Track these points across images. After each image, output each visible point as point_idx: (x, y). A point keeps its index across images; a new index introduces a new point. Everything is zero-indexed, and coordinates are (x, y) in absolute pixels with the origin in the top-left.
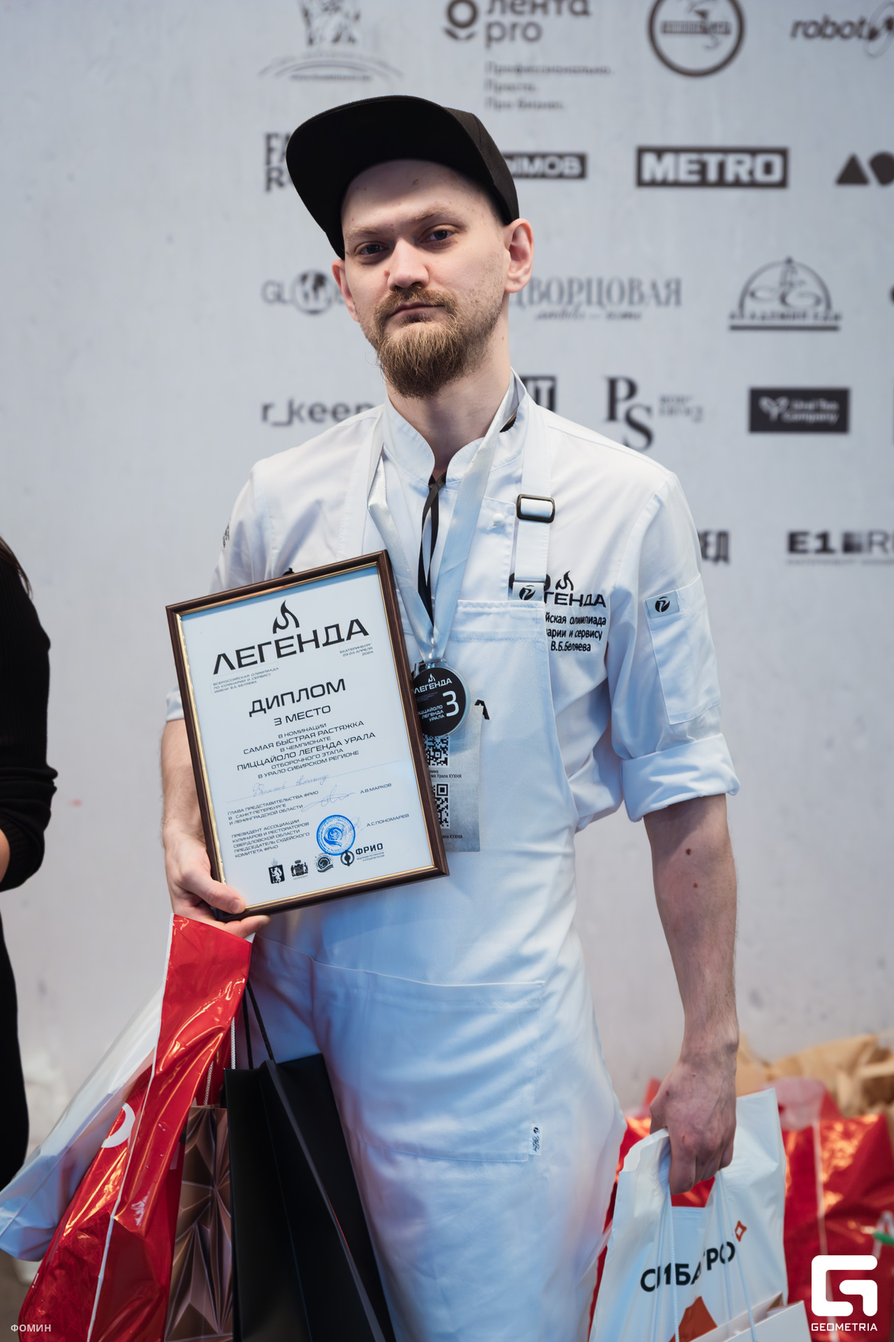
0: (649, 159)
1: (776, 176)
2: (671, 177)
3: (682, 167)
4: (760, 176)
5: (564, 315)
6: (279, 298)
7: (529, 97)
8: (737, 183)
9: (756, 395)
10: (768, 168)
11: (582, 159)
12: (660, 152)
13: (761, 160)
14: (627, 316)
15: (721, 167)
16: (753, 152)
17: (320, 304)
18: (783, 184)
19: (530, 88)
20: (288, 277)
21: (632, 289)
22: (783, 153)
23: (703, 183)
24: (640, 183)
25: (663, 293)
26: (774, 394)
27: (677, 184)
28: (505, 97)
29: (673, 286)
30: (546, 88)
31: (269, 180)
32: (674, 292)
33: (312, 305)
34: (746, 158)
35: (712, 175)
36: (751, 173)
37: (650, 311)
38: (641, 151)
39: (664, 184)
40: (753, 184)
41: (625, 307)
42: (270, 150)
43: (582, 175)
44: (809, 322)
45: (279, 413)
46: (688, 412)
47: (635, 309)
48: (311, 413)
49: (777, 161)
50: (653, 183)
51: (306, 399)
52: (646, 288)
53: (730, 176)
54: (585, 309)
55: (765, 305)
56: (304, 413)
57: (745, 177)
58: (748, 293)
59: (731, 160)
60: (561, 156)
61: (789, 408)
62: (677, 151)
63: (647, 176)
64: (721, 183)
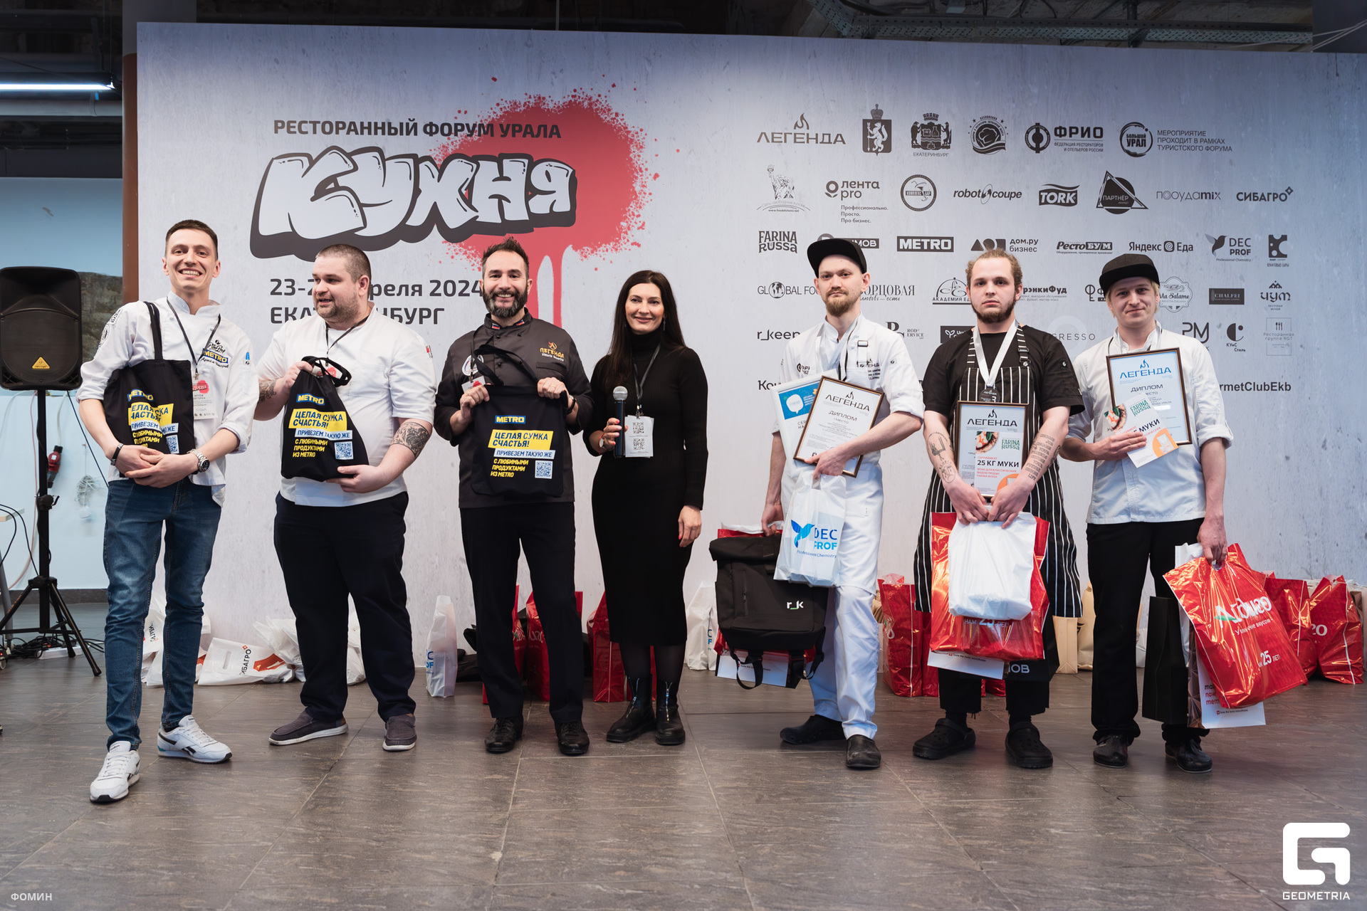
0: (902, 241)
1: (949, 247)
2: (910, 248)
3: (915, 244)
4: (943, 248)
5: (871, 299)
6: (764, 292)
7: (857, 218)
8: (935, 250)
9: (943, 329)
10: (946, 244)
11: (877, 241)
12: (906, 238)
13: (943, 241)
14: (895, 299)
15: (929, 243)
16: (941, 238)
17: (780, 295)
18: (952, 250)
19: (858, 215)
20: (768, 284)
21: (896, 289)
22: (952, 239)
23: (922, 250)
24: (899, 250)
25: (908, 291)
26: (950, 328)
27: (912, 250)
28: (848, 218)
29: (911, 288)
30: (864, 215)
31: (760, 248)
32: (911, 290)
33: (776, 295)
34: (938, 241)
35: (926, 247)
36: (940, 246)
37: (903, 297)
38: (899, 238)
39: (908, 250)
40: (941, 250)
41: (894, 296)
42: (760, 237)
43: (877, 247)
44: (963, 302)
45: (764, 335)
46: (918, 335)
47: (896, 297)
48: (776, 335)
49: (949, 241)
50: (904, 250)
51: (774, 330)
52: (902, 289)
53: (932, 248)
54: (878, 296)
55: (946, 295)
56: (773, 335)
57: (938, 248)
58: (939, 290)
59: (932, 241)
60: (869, 240)
61: (956, 333)
62: (912, 238)
63: (901, 247)
64: (929, 250)
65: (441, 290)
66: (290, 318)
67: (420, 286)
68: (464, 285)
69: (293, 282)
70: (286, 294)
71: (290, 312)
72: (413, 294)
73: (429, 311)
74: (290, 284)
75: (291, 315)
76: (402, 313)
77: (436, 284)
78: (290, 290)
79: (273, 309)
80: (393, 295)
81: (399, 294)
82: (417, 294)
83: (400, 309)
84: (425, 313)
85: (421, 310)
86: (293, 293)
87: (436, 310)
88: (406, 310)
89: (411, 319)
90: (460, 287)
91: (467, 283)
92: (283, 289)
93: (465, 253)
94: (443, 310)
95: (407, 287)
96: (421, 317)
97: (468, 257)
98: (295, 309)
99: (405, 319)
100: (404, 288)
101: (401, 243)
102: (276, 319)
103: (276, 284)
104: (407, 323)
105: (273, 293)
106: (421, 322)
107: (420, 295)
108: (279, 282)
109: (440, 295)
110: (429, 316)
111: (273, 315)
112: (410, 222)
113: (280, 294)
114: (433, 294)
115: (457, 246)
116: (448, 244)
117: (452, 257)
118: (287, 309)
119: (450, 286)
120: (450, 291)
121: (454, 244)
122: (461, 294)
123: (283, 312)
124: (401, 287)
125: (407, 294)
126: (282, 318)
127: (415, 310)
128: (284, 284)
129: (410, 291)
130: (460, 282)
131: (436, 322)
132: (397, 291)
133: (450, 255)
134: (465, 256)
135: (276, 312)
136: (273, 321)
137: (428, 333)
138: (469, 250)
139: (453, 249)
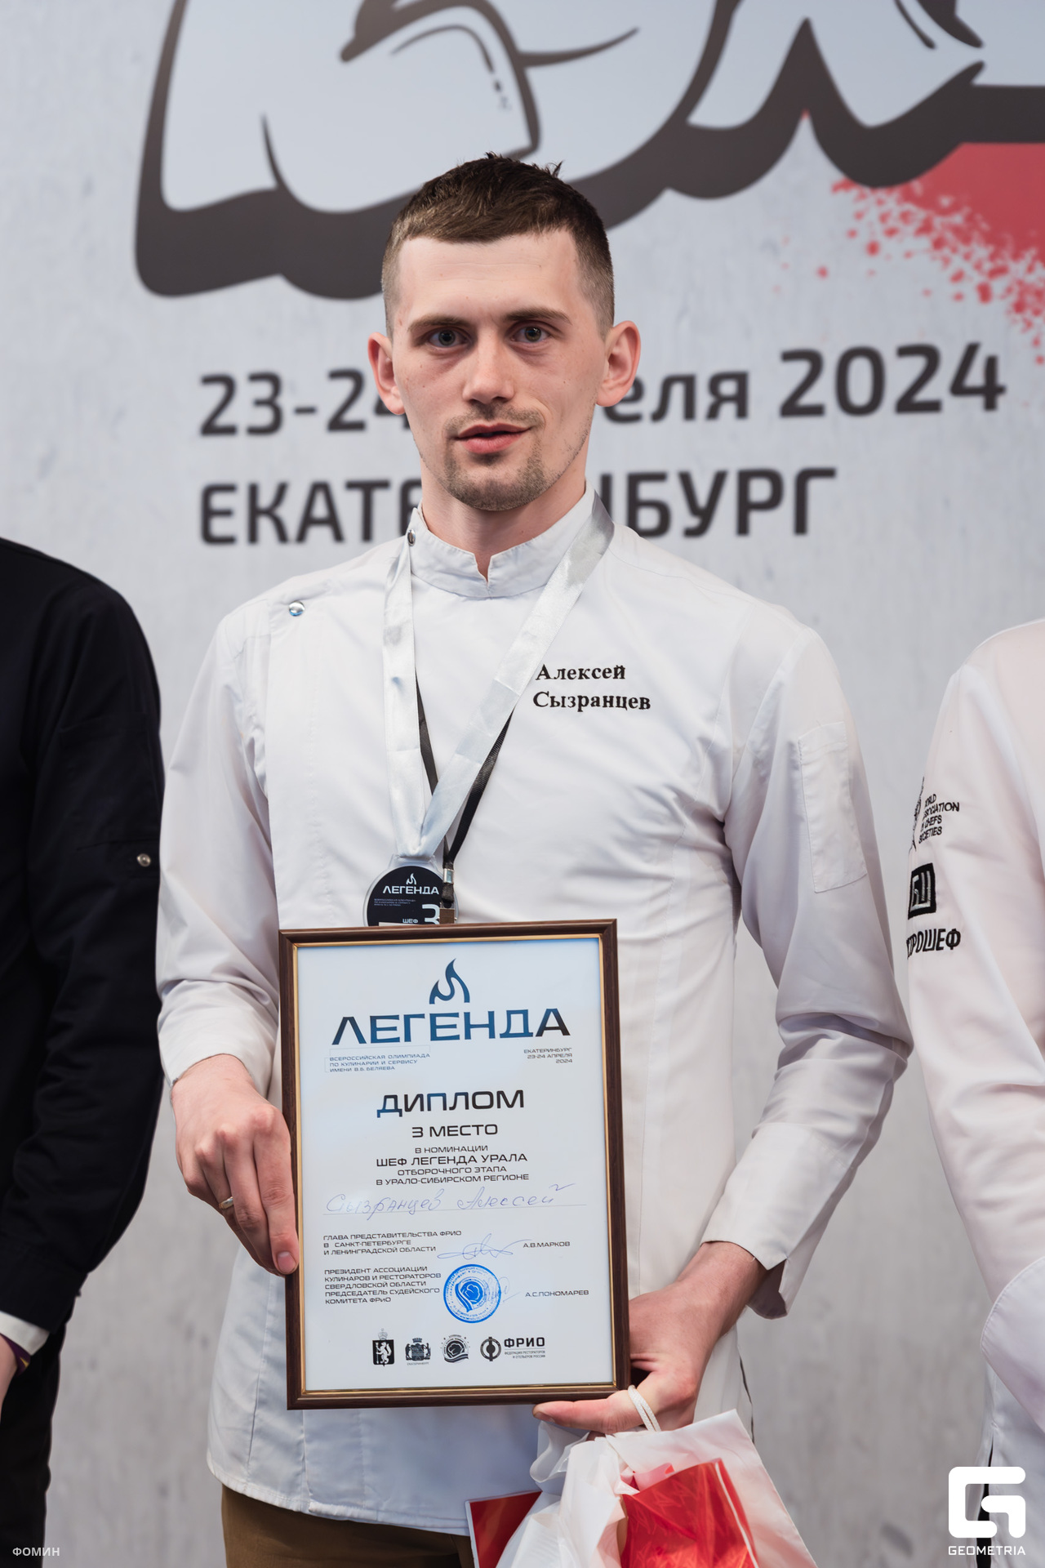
65: (823, 392)
66: (265, 526)
67: (741, 379)
68: (917, 364)
69: (274, 380)
70: (254, 431)
71: (265, 499)
72: (713, 413)
73: (774, 478)
74: (264, 390)
75: (270, 512)
76: (670, 493)
77: (802, 368)
78: (264, 417)
79: (209, 492)
80: (635, 418)
81: (659, 414)
82: (728, 410)
83: (660, 477)
84: (760, 490)
85: (745, 477)
86: (274, 427)
87: (804, 477)
88: (686, 480)
89: (705, 516)
90: (901, 374)
91: (931, 355)
92: (243, 412)
93: (926, 228)
94: (828, 473)
95: (689, 382)
96: (745, 507)
97: (938, 244)
98: (282, 490)
99: (682, 517)
100: (678, 391)
101: (670, 201)
102: (219, 527)
103: (218, 391)
104: (691, 533)
105: (210, 428)
106: (743, 528)
107: (742, 413)
108: (228, 383)
109: (817, 410)
110: (774, 502)
111: (208, 513)
112: (704, 116)
113: (230, 430)
114: (791, 408)
115: (890, 201)
116: (855, 192)
117: (873, 249)
118: (253, 491)
119: (861, 371)
120: (860, 392)
121: (881, 194)
122: (907, 404)
123: (238, 502)
124: (667, 384)
125: (689, 413)
126: (236, 525)
127: (720, 479)
128: (247, 392)
129: (703, 400)
130: (905, 351)
131: (801, 526)
132: (649, 403)
133: (863, 239)
134: (925, 242)
135: (219, 501)
136: (208, 537)
137: (770, 574)
138: (945, 212)
139: (873, 214)
